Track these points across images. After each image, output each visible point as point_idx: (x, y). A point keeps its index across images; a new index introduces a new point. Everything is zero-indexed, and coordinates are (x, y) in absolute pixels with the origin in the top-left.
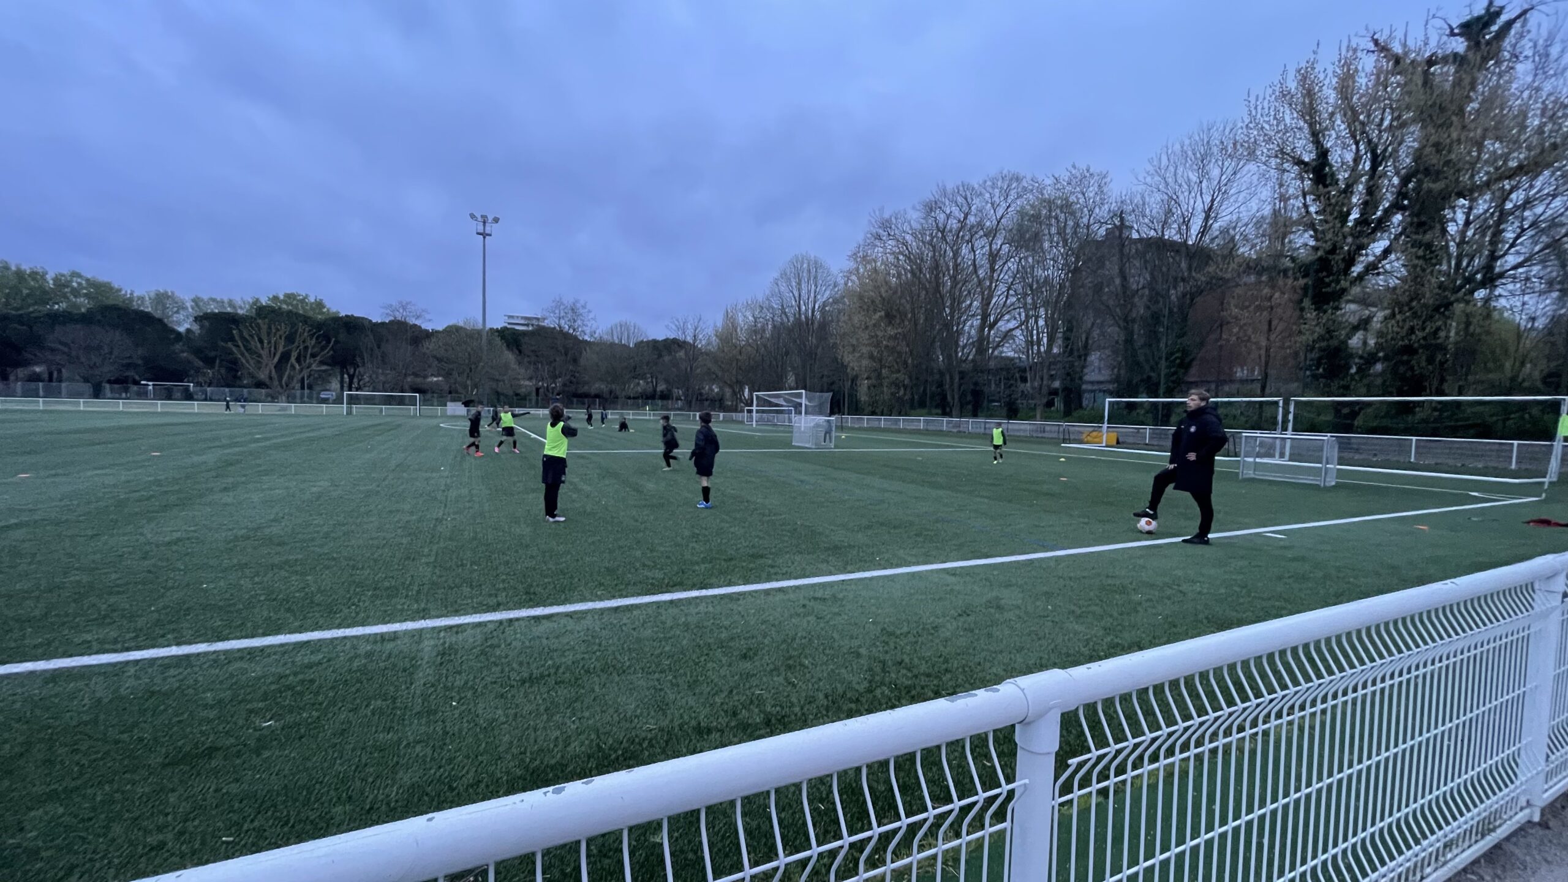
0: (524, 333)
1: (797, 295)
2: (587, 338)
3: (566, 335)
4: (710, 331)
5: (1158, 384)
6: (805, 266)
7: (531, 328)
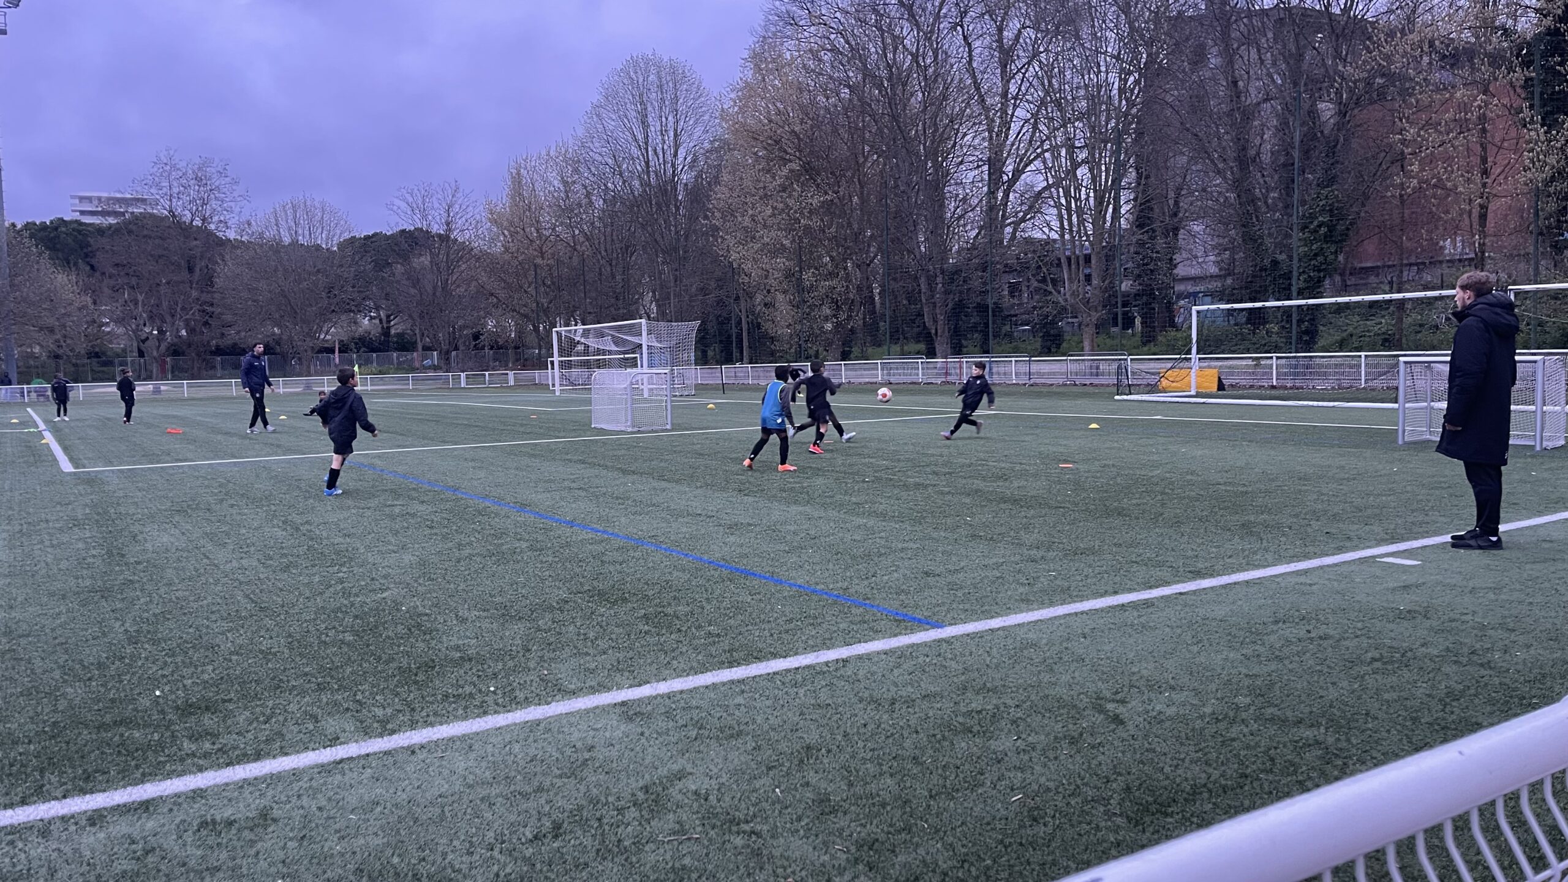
0: (100, 231)
1: (640, 137)
2: (232, 235)
3: (185, 230)
4: (480, 212)
5: (1288, 276)
6: (652, 77)
7: (112, 220)
